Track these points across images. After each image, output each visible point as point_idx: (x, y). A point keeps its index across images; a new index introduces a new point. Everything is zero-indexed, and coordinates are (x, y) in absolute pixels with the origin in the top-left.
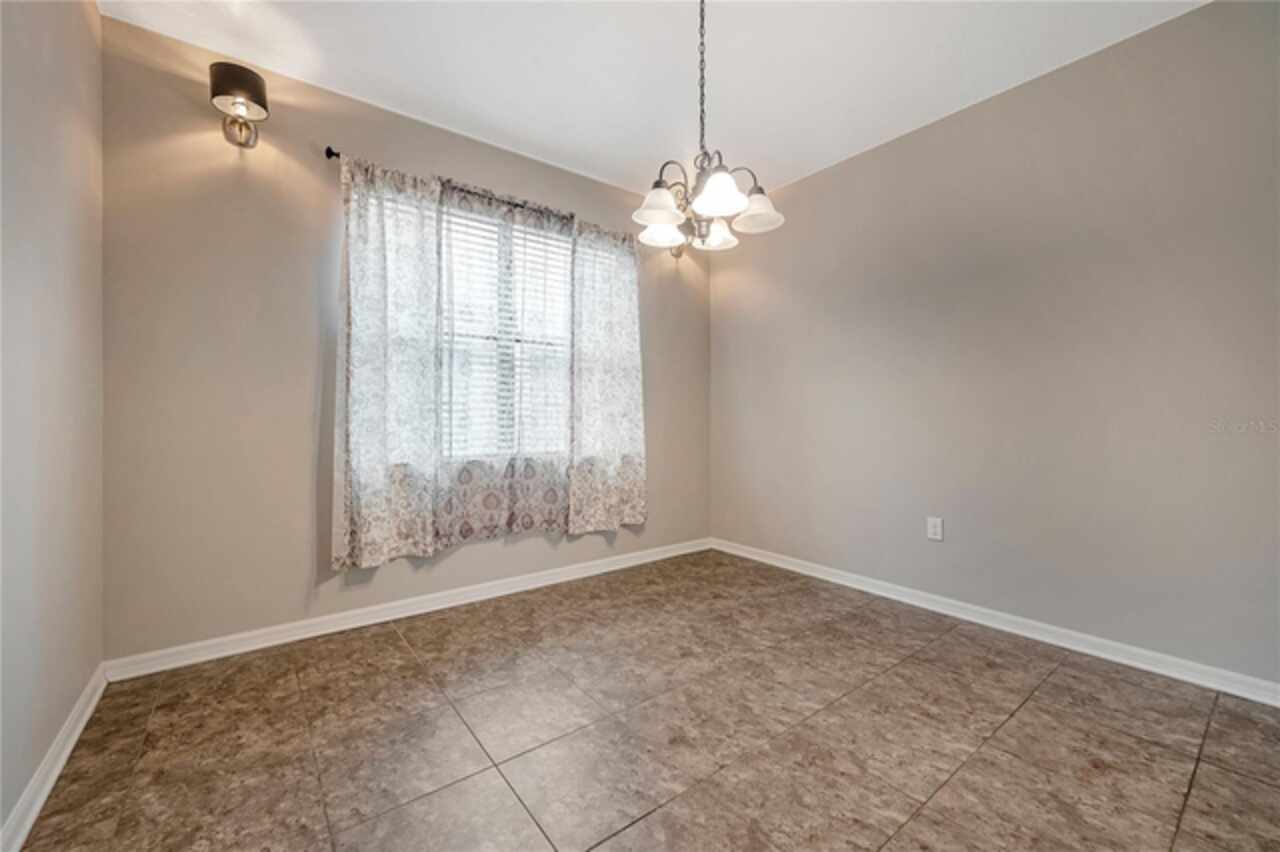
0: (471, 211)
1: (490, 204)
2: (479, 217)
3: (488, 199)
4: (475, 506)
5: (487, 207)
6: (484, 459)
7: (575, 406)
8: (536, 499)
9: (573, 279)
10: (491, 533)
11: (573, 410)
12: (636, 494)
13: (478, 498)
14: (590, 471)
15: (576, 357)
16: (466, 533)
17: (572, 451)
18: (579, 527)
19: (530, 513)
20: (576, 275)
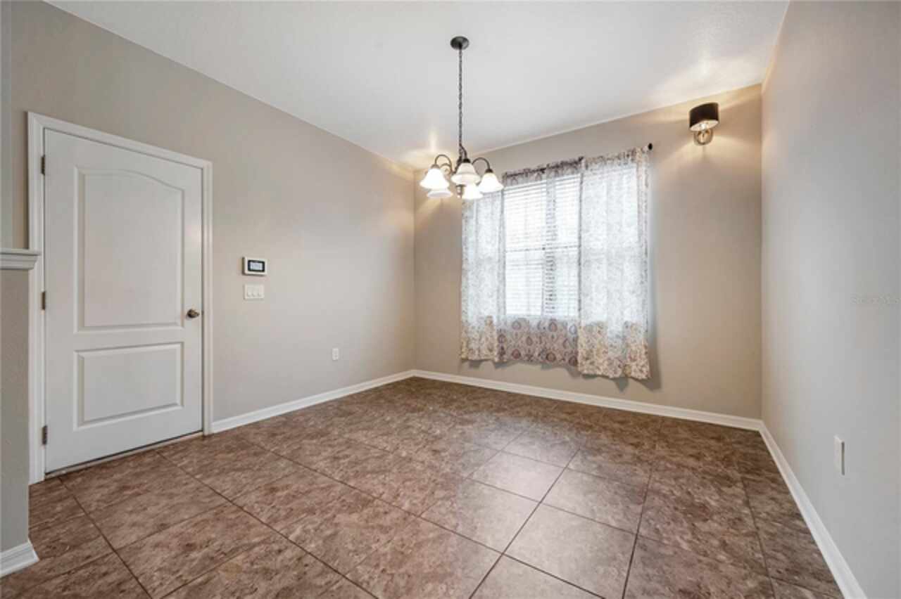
0: (518, 183)
1: (527, 176)
2: (523, 185)
3: (526, 173)
4: (522, 342)
5: (525, 178)
6: (526, 317)
7: (582, 286)
8: (558, 345)
9: (581, 201)
10: (529, 358)
11: (580, 289)
12: (638, 355)
13: (524, 338)
14: (599, 332)
15: (582, 253)
16: (517, 356)
17: (580, 316)
18: (588, 369)
19: (554, 352)
20: (584, 197)
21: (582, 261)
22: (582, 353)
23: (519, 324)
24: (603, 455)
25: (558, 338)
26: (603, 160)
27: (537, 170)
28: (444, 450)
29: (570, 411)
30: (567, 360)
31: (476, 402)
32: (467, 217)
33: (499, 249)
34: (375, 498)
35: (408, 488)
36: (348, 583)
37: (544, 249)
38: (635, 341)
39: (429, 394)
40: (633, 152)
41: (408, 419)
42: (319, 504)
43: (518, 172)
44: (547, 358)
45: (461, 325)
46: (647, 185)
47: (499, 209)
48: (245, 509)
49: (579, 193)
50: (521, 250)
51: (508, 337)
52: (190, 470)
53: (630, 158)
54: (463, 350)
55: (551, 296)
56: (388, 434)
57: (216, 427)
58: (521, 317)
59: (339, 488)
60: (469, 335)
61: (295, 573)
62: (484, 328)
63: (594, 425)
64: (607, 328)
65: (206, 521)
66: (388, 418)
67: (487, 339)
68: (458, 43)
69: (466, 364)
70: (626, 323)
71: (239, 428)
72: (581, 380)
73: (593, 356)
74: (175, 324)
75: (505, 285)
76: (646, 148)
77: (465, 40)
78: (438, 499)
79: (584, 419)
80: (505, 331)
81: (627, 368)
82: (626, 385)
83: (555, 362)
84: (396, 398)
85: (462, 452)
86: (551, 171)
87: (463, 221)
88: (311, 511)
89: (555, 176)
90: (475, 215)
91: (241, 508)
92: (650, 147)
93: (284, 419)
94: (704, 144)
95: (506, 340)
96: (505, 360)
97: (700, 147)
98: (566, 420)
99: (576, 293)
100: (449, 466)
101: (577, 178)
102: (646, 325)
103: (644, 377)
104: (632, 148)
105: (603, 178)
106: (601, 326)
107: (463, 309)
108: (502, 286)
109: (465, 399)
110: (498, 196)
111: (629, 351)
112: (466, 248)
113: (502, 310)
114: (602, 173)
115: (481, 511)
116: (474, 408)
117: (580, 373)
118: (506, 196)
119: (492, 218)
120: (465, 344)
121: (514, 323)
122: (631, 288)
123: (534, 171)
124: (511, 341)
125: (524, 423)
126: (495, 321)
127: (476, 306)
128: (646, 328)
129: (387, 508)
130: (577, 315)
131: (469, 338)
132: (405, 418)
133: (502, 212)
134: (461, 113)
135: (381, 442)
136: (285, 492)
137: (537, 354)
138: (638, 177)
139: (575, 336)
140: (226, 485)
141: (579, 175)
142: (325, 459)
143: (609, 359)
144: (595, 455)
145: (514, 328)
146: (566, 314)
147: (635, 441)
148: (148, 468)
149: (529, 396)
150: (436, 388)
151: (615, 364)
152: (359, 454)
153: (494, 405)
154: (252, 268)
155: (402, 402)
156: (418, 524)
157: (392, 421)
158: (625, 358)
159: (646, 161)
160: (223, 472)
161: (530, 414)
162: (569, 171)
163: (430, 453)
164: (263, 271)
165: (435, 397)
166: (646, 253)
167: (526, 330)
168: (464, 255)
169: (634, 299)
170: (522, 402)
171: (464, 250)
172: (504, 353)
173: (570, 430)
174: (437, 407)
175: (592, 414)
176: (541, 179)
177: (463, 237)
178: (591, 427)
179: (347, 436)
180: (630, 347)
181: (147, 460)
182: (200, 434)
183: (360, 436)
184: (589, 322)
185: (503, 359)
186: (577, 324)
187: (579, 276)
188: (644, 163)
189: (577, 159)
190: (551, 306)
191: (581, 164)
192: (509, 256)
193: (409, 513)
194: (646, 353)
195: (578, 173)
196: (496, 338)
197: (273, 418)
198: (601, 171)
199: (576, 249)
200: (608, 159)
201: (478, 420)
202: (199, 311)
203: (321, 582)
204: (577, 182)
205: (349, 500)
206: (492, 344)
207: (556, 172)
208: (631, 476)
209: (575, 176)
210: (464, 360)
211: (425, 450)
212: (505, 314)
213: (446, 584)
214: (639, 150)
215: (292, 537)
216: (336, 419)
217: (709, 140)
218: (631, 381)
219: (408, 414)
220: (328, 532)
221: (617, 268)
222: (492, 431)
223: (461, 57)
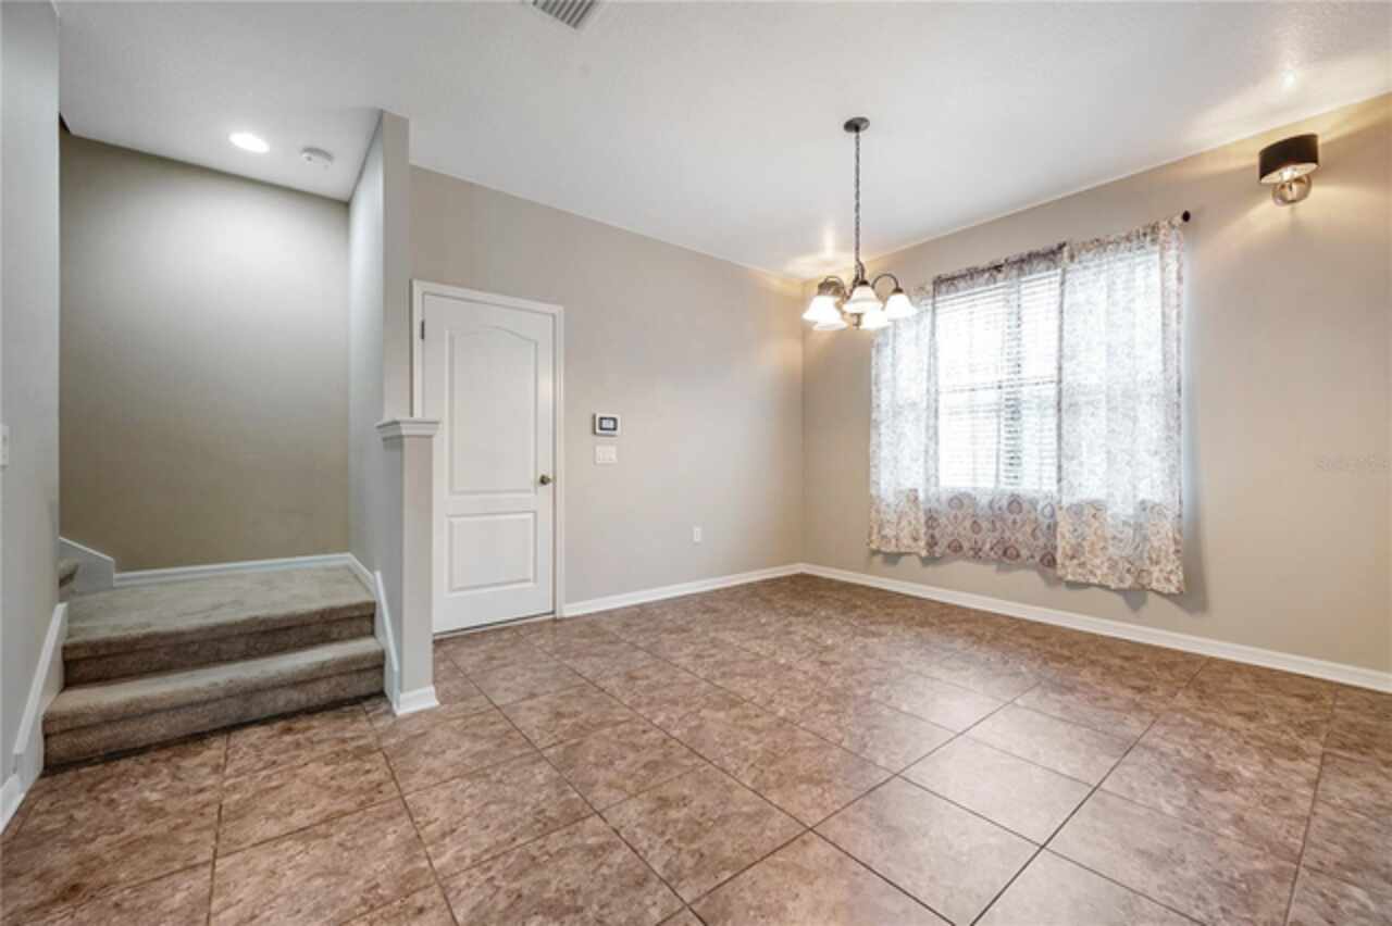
0: (957, 291)
1: (972, 278)
4: (964, 529)
6: (970, 491)
7: (1063, 445)
8: (1024, 534)
9: (1061, 312)
10: (976, 553)
11: (1060, 448)
12: (1163, 554)
13: (968, 524)
14: (1094, 516)
15: (1064, 393)
16: (956, 548)
17: (1060, 490)
18: (1073, 575)
19: (1017, 546)
20: (1066, 306)
21: (1064, 405)
22: (1064, 548)
23: (959, 501)
24: (1077, 695)
25: (1023, 525)
26: (1100, 244)
27: (989, 269)
28: (835, 663)
29: (1039, 634)
30: (1037, 559)
31: (890, 611)
32: (878, 345)
33: (928, 391)
34: (745, 701)
35: (786, 696)
36: (714, 769)
37: (1000, 387)
38: (1158, 532)
39: (822, 597)
40: (1155, 228)
41: (790, 624)
42: (684, 697)
43: (956, 274)
44: (1005, 553)
45: (871, 503)
46: (1180, 279)
47: (928, 331)
48: (607, 690)
49: (1058, 299)
50: (962, 391)
51: (943, 521)
52: (548, 649)
53: (1148, 238)
54: (874, 537)
55: (1014, 459)
56: (763, 638)
57: (568, 610)
58: (963, 490)
59: (704, 685)
60: (882, 516)
61: (662, 751)
62: (904, 505)
63: (1075, 657)
64: (1106, 510)
65: (570, 696)
66: (763, 621)
67: (910, 523)
68: (854, 126)
69: (878, 559)
70: (1143, 502)
71: (590, 615)
72: (1063, 590)
73: (1083, 554)
74: (528, 491)
75: (937, 443)
76: (1178, 220)
77: (864, 120)
78: (821, 712)
79: (1061, 647)
80: (937, 512)
81: (1144, 574)
82: (1144, 601)
83: (1019, 560)
84: (775, 598)
85: (860, 667)
86: (1012, 268)
87: (874, 352)
88: (674, 702)
89: (1019, 276)
90: (891, 341)
91: (603, 690)
92: (1186, 217)
93: (638, 610)
94: (1293, 201)
95: (939, 525)
96: (937, 555)
97: (1287, 208)
98: (1029, 646)
99: (1054, 454)
100: (840, 680)
101: (1056, 275)
102: (1177, 507)
103: (1173, 590)
104: (1153, 223)
105: (1100, 272)
106: (1097, 508)
107: (873, 478)
108: (932, 445)
109: (874, 607)
110: (927, 310)
111: (1148, 547)
112: (878, 391)
113: (933, 480)
114: (1099, 266)
115: (876, 732)
116: (886, 619)
117: (1060, 579)
118: (938, 311)
119: (917, 345)
120: (875, 530)
121: (952, 500)
122: (1153, 448)
123: (983, 271)
124: (946, 526)
125: (959, 644)
126: (921, 496)
127: (892, 473)
128: (1178, 513)
129: (759, 711)
130: (1054, 488)
131: (882, 520)
132: (786, 622)
133: (933, 334)
134: (858, 217)
135: (755, 646)
136: (645, 682)
137: (988, 546)
138: (1163, 270)
139: (1051, 521)
140: (586, 667)
141: (1059, 271)
142: (687, 655)
143: (1110, 559)
144: (1062, 693)
145: (952, 508)
146: (1036, 487)
147: (1139, 683)
148: (508, 644)
149: (976, 611)
150: (832, 589)
151: (1120, 566)
152: (727, 655)
153: (917, 617)
154: (603, 427)
155: (784, 603)
156: (794, 731)
157: (768, 624)
158: (1141, 558)
159: (1178, 238)
160: (578, 656)
161: (970, 634)
162: (1042, 266)
163: (817, 664)
164: (615, 429)
165: (831, 600)
166: (1179, 390)
167: (971, 511)
168: (874, 400)
169: (1156, 463)
170: (961, 617)
171: (874, 393)
172: (936, 544)
173: (1033, 659)
174: (831, 612)
175: (1076, 643)
176: (995, 282)
177: (874, 372)
178: (1069, 659)
179: (712, 634)
180: (1149, 540)
181: (506, 636)
182: (551, 617)
183: (728, 636)
184: (1075, 500)
185: (934, 552)
186: (1054, 503)
187: (1059, 427)
188: (1174, 245)
189: (1055, 247)
190: (1012, 475)
191: (1062, 253)
192: (945, 401)
193: (785, 720)
194: (1177, 551)
195: (1056, 268)
196: (923, 520)
197: (626, 608)
198: (1097, 261)
199: (1054, 385)
200: (1110, 243)
201: (890, 633)
202: (551, 477)
203: (687, 762)
204: (1056, 281)
205: (715, 699)
206: (917, 531)
207: (1021, 269)
208: (1115, 725)
209: (1052, 272)
210: (876, 552)
211: (810, 660)
212: (937, 485)
213: (823, 789)
214: (1166, 223)
215: (656, 722)
216: (699, 616)
217: (1303, 195)
218: (1151, 597)
219: (792, 619)
220: (693, 723)
221: (1125, 416)
222: (908, 649)
223: (858, 144)
